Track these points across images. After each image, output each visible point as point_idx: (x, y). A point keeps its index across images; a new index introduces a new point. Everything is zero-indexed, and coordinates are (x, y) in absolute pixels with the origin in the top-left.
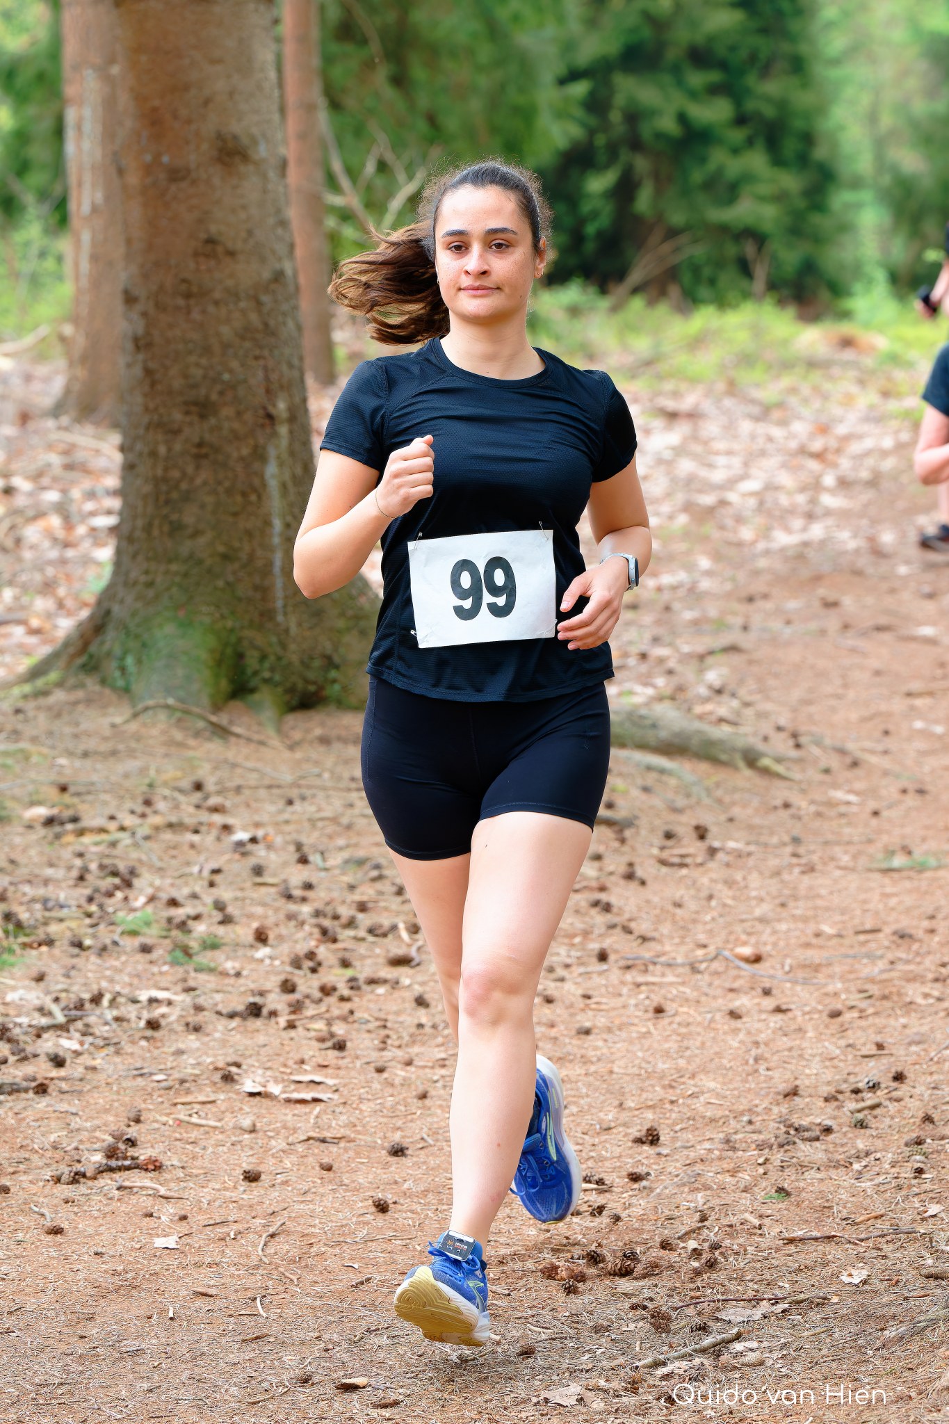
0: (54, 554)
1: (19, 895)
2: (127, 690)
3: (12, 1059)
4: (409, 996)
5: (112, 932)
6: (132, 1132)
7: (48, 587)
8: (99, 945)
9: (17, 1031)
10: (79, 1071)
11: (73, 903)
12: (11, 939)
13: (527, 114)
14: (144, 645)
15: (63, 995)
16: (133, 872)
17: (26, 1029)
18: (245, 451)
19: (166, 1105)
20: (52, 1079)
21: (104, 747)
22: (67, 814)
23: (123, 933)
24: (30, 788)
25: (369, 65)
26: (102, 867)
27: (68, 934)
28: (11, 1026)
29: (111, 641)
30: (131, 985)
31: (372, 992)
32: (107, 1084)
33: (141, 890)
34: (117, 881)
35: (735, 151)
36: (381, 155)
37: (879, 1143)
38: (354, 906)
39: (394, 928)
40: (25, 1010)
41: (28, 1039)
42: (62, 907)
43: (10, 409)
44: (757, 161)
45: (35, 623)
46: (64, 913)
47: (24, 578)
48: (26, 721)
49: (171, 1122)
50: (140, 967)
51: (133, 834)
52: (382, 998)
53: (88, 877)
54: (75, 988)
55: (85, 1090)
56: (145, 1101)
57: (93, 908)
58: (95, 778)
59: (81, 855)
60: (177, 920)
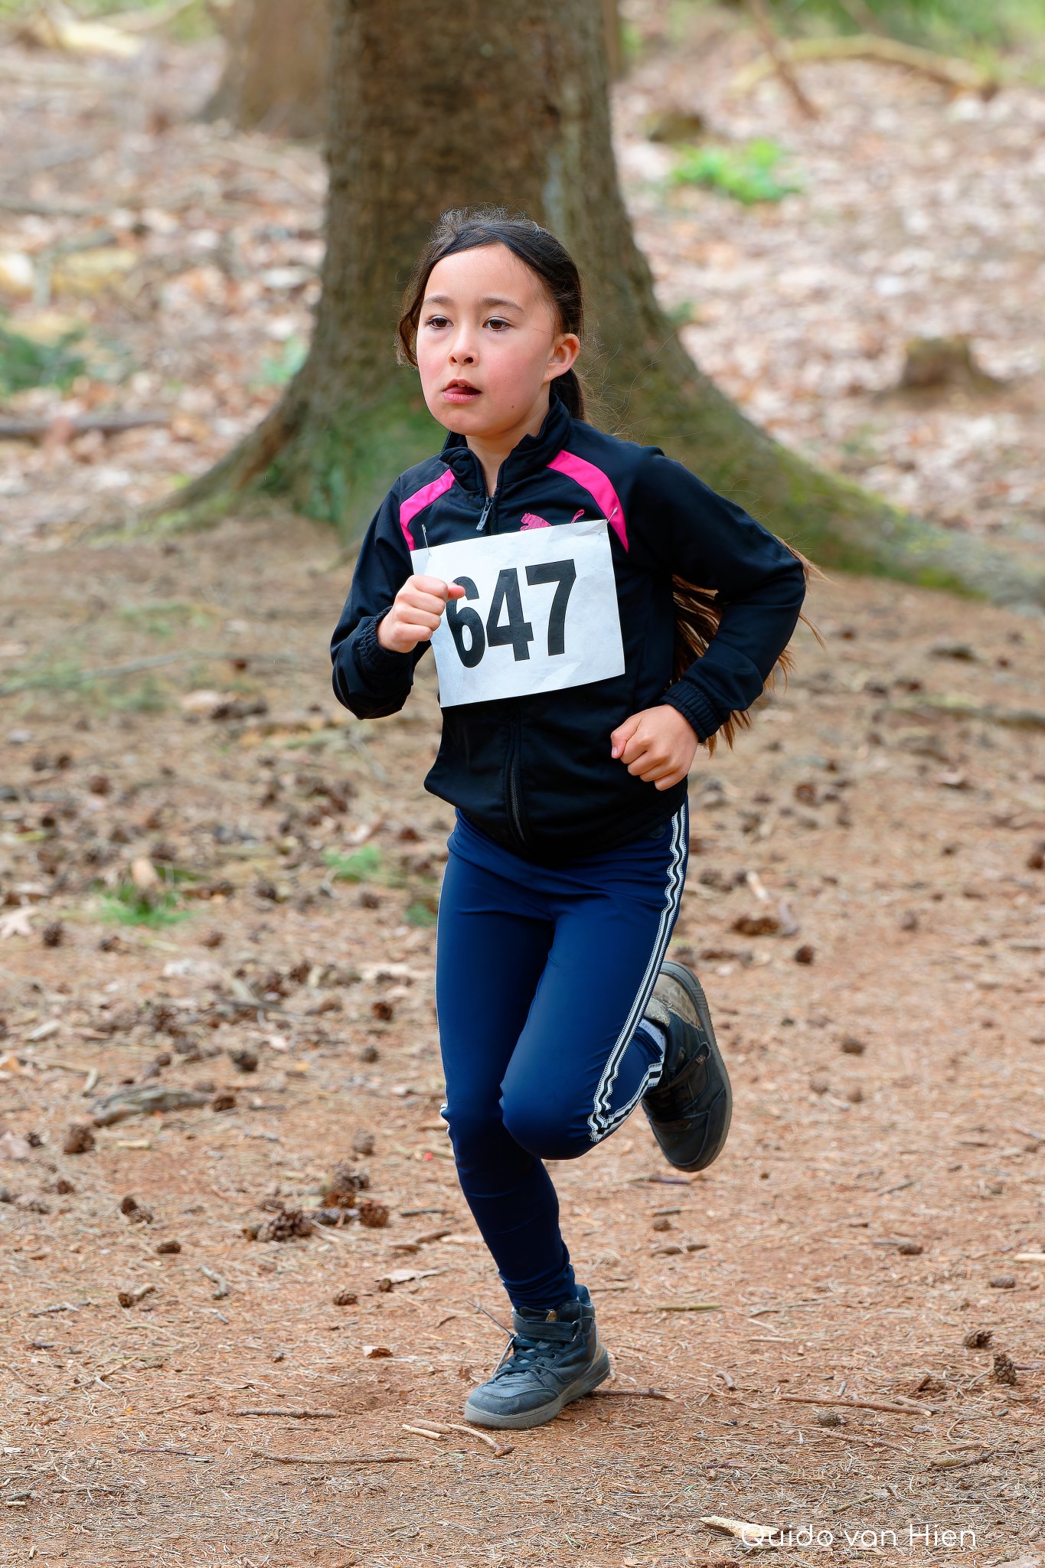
0: (207, 326)
1: (179, 820)
2: (332, 521)
3: (177, 1059)
5: (322, 877)
6: (361, 1167)
7: (201, 375)
8: (301, 895)
9: (182, 1019)
10: (278, 1080)
11: (259, 833)
12: (169, 884)
14: (359, 454)
15: (249, 968)
16: (348, 790)
17: (194, 1015)
18: (515, 162)
19: (410, 1130)
20: (238, 1089)
21: (301, 605)
22: (250, 702)
23: (336, 879)
24: (192, 664)
26: (300, 781)
27: (253, 879)
28: (173, 1011)
29: (310, 447)
30: (350, 954)
31: (713, 972)
32: (321, 1098)
33: (361, 818)
34: (323, 801)
39: (741, 879)
40: (194, 987)
41: (199, 1030)
42: (243, 838)
43: (138, 112)
45: (184, 427)
46: (247, 847)
47: (166, 360)
48: (183, 565)
49: (418, 1155)
50: (363, 930)
51: (348, 733)
53: (283, 797)
54: (267, 958)
55: (288, 1106)
56: (378, 1123)
57: (291, 842)
58: (287, 651)
59: (268, 763)
60: (417, 862)
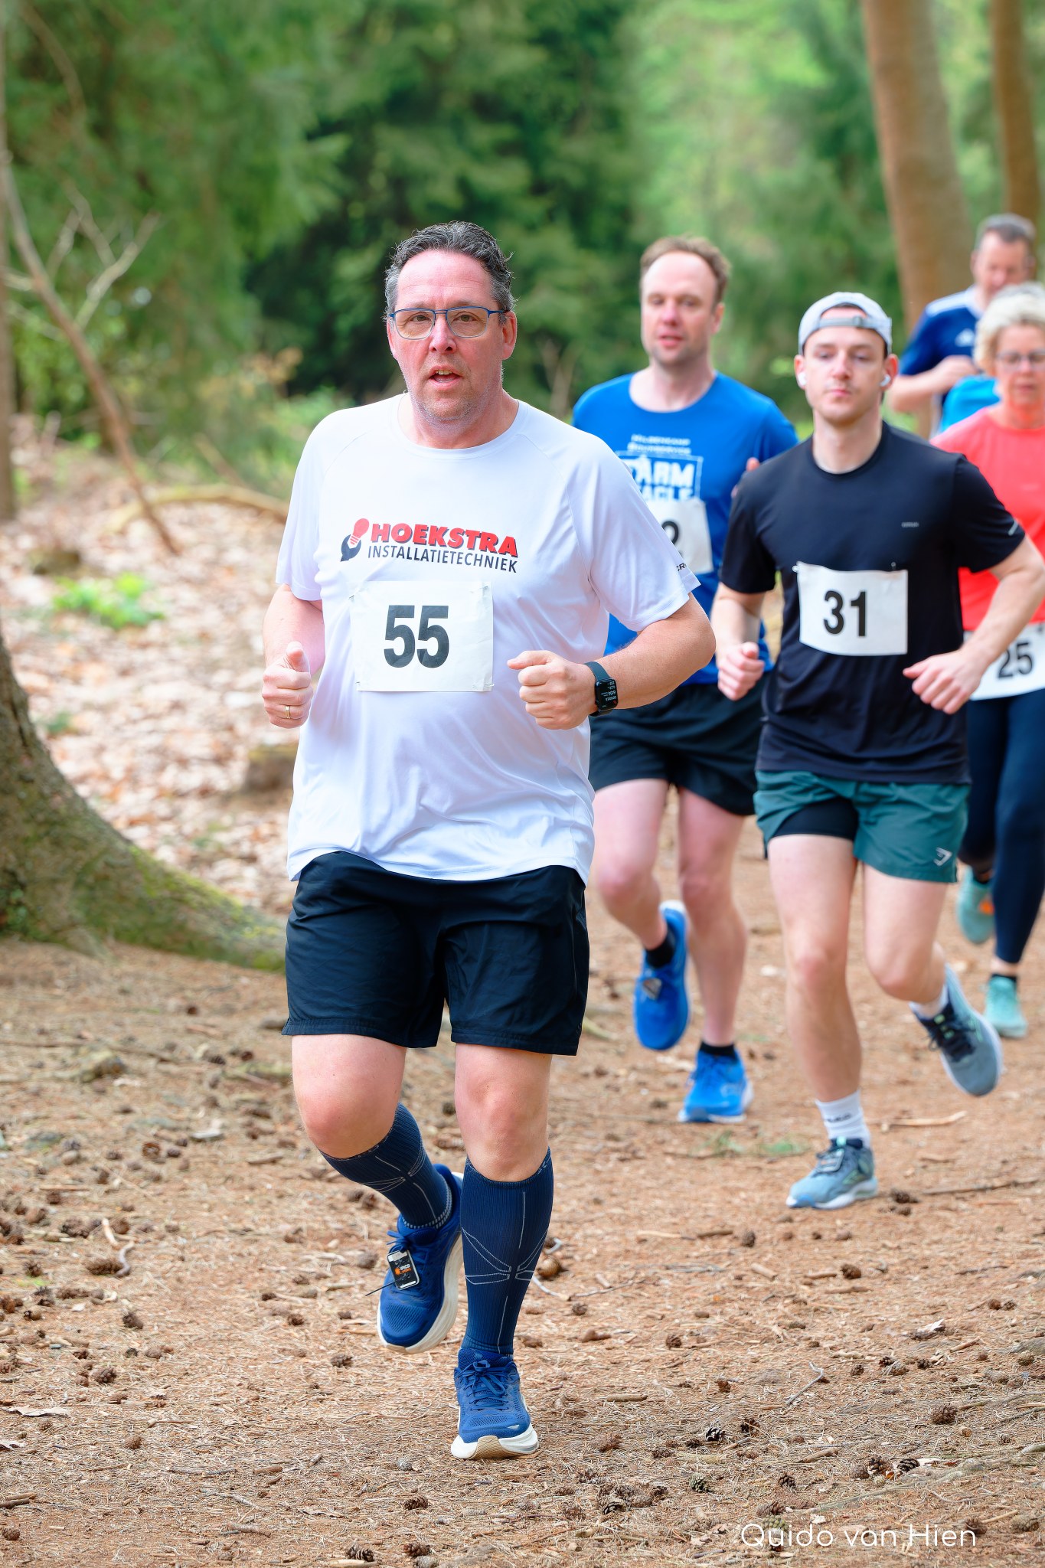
4: (116, 1314)
13: (266, 176)
25: (64, 109)
31: (68, 1308)
35: (531, 228)
36: (80, 226)
37: (723, 1512)
38: (44, 1197)
39: (96, 1225)
44: (558, 240)
52: (80, 1316)
